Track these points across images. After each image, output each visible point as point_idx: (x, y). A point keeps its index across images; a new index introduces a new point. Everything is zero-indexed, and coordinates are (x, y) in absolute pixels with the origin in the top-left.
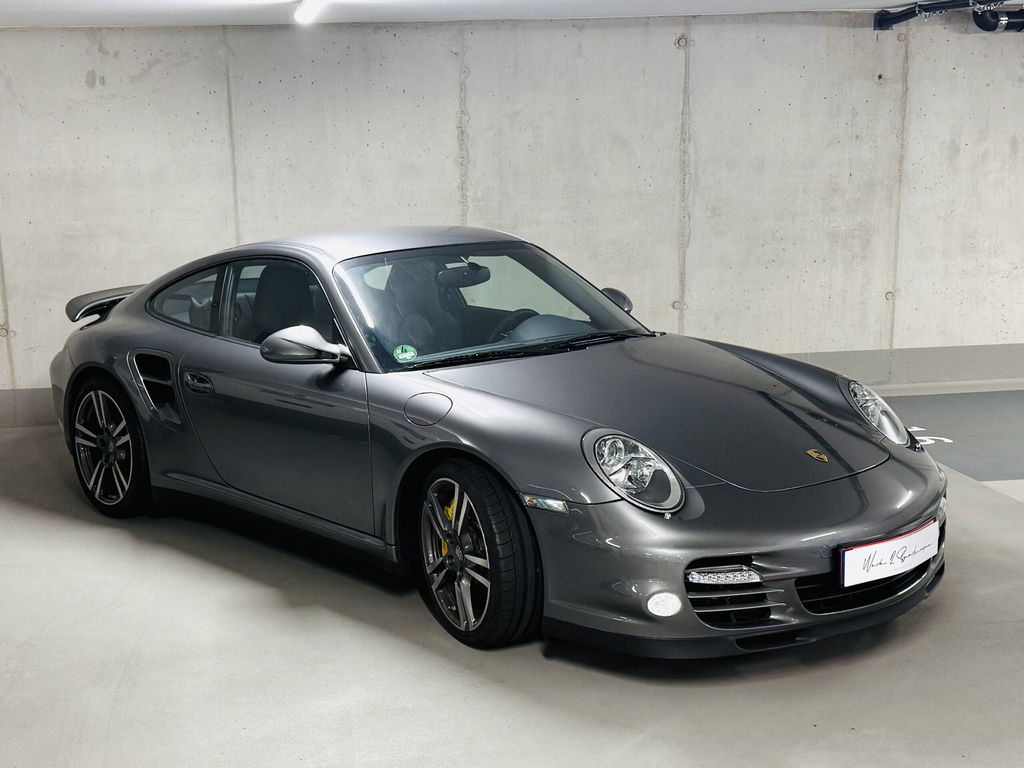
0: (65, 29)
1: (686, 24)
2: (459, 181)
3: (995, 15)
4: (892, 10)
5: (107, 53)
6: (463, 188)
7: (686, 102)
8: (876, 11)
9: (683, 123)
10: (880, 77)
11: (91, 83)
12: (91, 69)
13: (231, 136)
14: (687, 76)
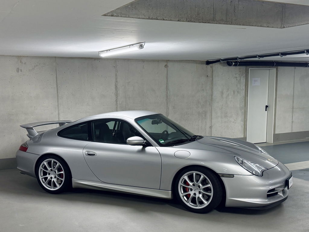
0: (10, 56)
1: (167, 62)
2: (115, 99)
3: (232, 62)
4: (209, 61)
5: (22, 63)
6: (116, 101)
7: (167, 81)
8: (206, 60)
9: (167, 86)
10: (207, 76)
11: (18, 71)
12: (18, 67)
13: (57, 87)
14: (167, 74)
